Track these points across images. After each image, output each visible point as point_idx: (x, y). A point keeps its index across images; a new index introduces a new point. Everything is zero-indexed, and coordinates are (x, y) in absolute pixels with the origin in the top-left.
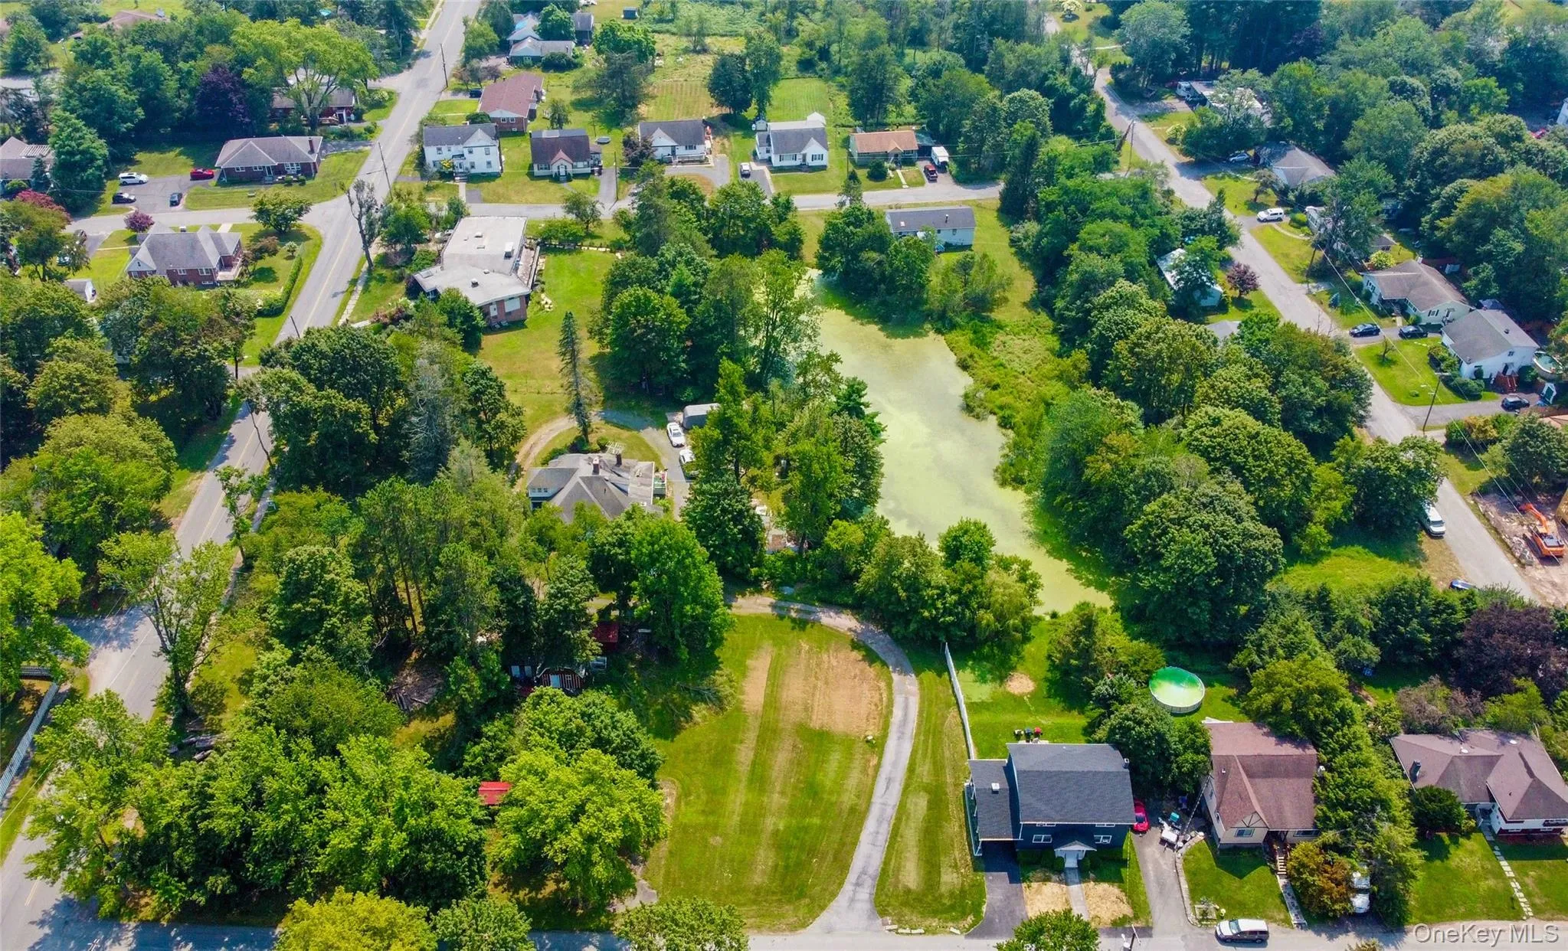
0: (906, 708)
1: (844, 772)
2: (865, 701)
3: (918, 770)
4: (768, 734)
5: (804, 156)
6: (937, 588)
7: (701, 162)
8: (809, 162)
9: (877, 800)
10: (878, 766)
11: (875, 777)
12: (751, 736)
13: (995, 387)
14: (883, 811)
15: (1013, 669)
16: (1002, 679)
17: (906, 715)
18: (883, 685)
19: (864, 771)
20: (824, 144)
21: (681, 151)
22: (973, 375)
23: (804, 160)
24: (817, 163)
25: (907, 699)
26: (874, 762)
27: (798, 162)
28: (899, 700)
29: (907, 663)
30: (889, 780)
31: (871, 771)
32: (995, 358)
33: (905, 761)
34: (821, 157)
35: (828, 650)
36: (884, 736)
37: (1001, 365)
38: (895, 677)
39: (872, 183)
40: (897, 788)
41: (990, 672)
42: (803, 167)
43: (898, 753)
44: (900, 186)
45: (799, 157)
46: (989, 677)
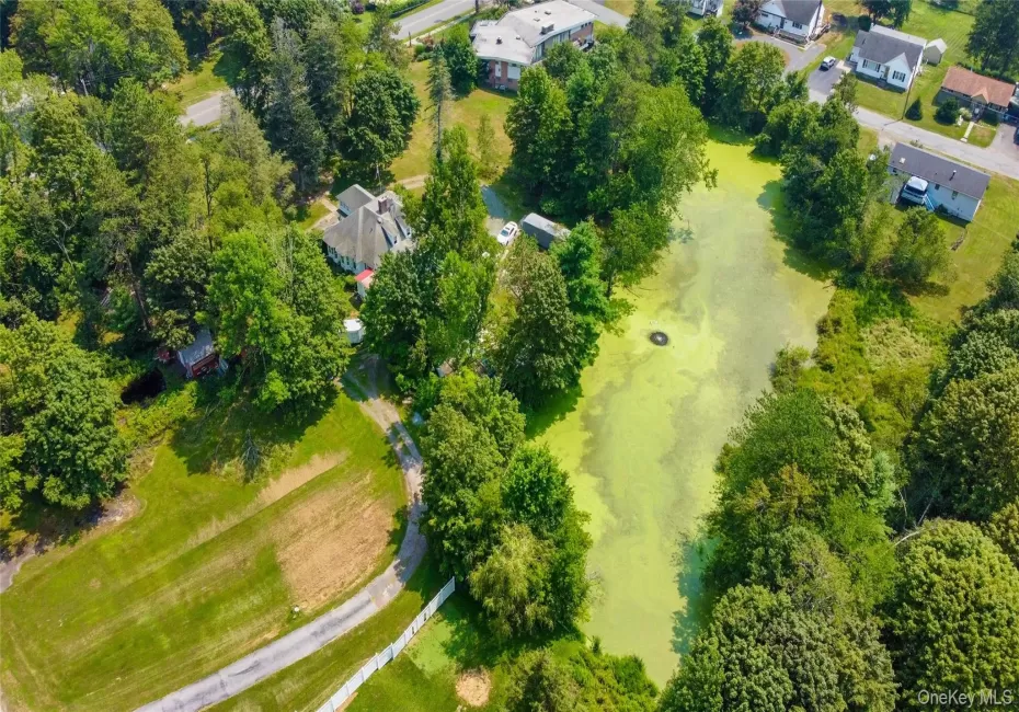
0: (356, 611)
1: (241, 620)
2: (342, 571)
3: (287, 682)
4: (244, 530)
5: (888, 69)
6: (459, 502)
7: (798, 43)
8: (890, 80)
9: (224, 674)
10: (267, 643)
11: (253, 650)
12: (233, 519)
13: (828, 368)
14: (213, 690)
15: (490, 666)
16: (468, 666)
17: (348, 616)
18: (370, 569)
19: (252, 636)
20: (912, 63)
21: (789, 27)
22: (821, 342)
23: (886, 75)
24: (896, 82)
25: (369, 601)
26: (269, 636)
27: (877, 75)
28: (364, 595)
29: (413, 567)
30: (256, 666)
31: (258, 640)
32: (861, 339)
33: (288, 662)
34: (903, 78)
35: (377, 498)
36: (308, 620)
37: (860, 350)
38: (390, 571)
39: (934, 123)
40: (251, 680)
41: (470, 648)
42: (881, 83)
43: (297, 647)
44: (959, 137)
45: (883, 69)
46: (462, 653)
